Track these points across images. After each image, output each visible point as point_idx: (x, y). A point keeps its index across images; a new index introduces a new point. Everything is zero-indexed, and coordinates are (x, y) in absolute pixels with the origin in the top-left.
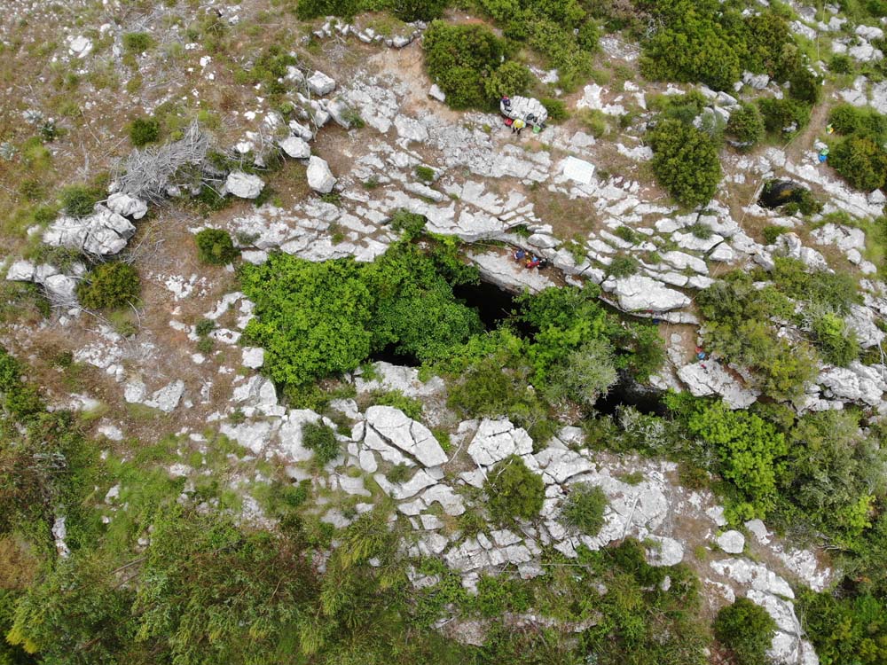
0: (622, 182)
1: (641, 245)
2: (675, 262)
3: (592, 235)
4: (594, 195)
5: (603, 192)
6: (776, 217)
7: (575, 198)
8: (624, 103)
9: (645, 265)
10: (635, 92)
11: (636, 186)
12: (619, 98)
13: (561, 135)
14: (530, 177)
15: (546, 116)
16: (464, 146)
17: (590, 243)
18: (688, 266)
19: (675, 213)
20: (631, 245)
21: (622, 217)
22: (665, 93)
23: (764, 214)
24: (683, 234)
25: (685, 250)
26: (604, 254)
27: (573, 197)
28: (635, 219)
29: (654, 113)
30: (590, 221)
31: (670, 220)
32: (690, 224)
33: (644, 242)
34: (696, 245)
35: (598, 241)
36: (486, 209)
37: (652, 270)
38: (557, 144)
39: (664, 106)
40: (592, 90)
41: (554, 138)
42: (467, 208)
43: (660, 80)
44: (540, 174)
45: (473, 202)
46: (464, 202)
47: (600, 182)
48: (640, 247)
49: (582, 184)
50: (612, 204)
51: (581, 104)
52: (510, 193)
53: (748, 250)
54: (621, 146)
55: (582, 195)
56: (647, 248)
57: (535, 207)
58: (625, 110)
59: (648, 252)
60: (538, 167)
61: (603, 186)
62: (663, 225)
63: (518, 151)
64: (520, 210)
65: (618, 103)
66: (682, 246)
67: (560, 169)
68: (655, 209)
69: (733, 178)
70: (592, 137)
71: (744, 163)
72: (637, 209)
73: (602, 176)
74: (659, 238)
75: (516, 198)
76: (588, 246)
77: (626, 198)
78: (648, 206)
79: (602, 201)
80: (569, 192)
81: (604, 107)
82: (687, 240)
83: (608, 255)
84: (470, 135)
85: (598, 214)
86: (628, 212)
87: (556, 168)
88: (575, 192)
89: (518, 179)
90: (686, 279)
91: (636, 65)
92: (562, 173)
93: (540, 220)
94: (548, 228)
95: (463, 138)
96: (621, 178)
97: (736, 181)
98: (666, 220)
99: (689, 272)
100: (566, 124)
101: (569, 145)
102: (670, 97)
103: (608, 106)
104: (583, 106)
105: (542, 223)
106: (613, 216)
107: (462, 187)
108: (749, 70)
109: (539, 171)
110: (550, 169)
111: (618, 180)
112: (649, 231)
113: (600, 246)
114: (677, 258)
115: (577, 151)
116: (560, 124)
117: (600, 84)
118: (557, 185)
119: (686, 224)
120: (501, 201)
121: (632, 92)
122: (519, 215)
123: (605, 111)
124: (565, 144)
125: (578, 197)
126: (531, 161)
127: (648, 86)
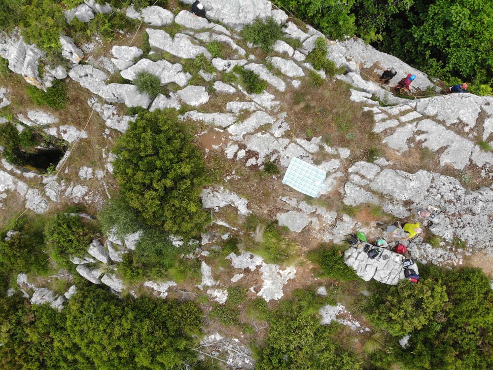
0: (247, 159)
1: (232, 67)
2: (189, 42)
3: (296, 84)
4: (287, 141)
5: (274, 145)
6: (48, 126)
7: (314, 138)
8: (231, 270)
9: (230, 40)
10: (214, 287)
11: (230, 151)
12: (237, 278)
13: (322, 230)
14: (377, 169)
15: (347, 254)
16: (467, 217)
17: (301, 73)
18: (173, 36)
19: (182, 112)
20: (246, 67)
21: (253, 108)
22: (172, 284)
23: (62, 128)
24: (174, 83)
25: (174, 60)
26: (285, 55)
27: (316, 140)
28: (235, 106)
29: (191, 256)
30: (297, 103)
31: (188, 103)
32: (162, 96)
33: (229, 70)
34: (159, 65)
35: (290, 74)
36: (441, 127)
37: (221, 33)
38: (329, 217)
39: (177, 264)
40: (273, 293)
41: (333, 226)
42: (467, 129)
43: (178, 303)
44: (362, 172)
45: (458, 137)
46: (470, 139)
47: (277, 160)
48: (234, 63)
49: (302, 157)
50: (265, 128)
51: (290, 271)
52: (405, 148)
53: (88, 69)
54: (243, 210)
55: (303, 142)
56: (225, 62)
57: (371, 128)
58: (230, 261)
59: (224, 58)
60: (364, 182)
61: (272, 153)
62: (198, 97)
63: (391, 207)
64: (393, 123)
65: (239, 271)
66: (178, 65)
67: (330, 180)
68: (207, 118)
69: (93, 174)
70: (280, 224)
71: (78, 192)
72: (231, 119)
73: (273, 168)
74: (207, 77)
75: (398, 141)
76: (304, 69)
77: (244, 136)
78: (217, 123)
79: (278, 133)
80: (321, 148)
81: (258, 267)
82: (169, 73)
83: (277, 54)
84: (459, 232)
85: (284, 114)
86: (244, 115)
87: (335, 182)
88: (312, 146)
89: (393, 168)
90: (178, 20)
91: (207, 326)
92: (328, 174)
93: (366, 109)
94: (356, 97)
95: (467, 228)
96: (248, 164)
97: (90, 170)
98: (194, 103)
99: (172, 29)
100: (314, 244)
101: (313, 214)
102: (168, 278)
103: (253, 268)
104: (288, 270)
105: (364, 104)
106: (265, 109)
107: (470, 160)
108: (54, 311)
109: (363, 177)
110: (345, 180)
111: (252, 161)
112: (219, 86)
113: (288, 68)
114: (185, 48)
115: (303, 205)
116: (323, 245)
117: (260, 301)
118: (337, 156)
119: (168, 97)
120: (418, 138)
121: (218, 287)
122: (396, 117)
123: (258, 260)
124: (319, 216)
125: (309, 139)
126: (374, 192)
127: (193, 295)
